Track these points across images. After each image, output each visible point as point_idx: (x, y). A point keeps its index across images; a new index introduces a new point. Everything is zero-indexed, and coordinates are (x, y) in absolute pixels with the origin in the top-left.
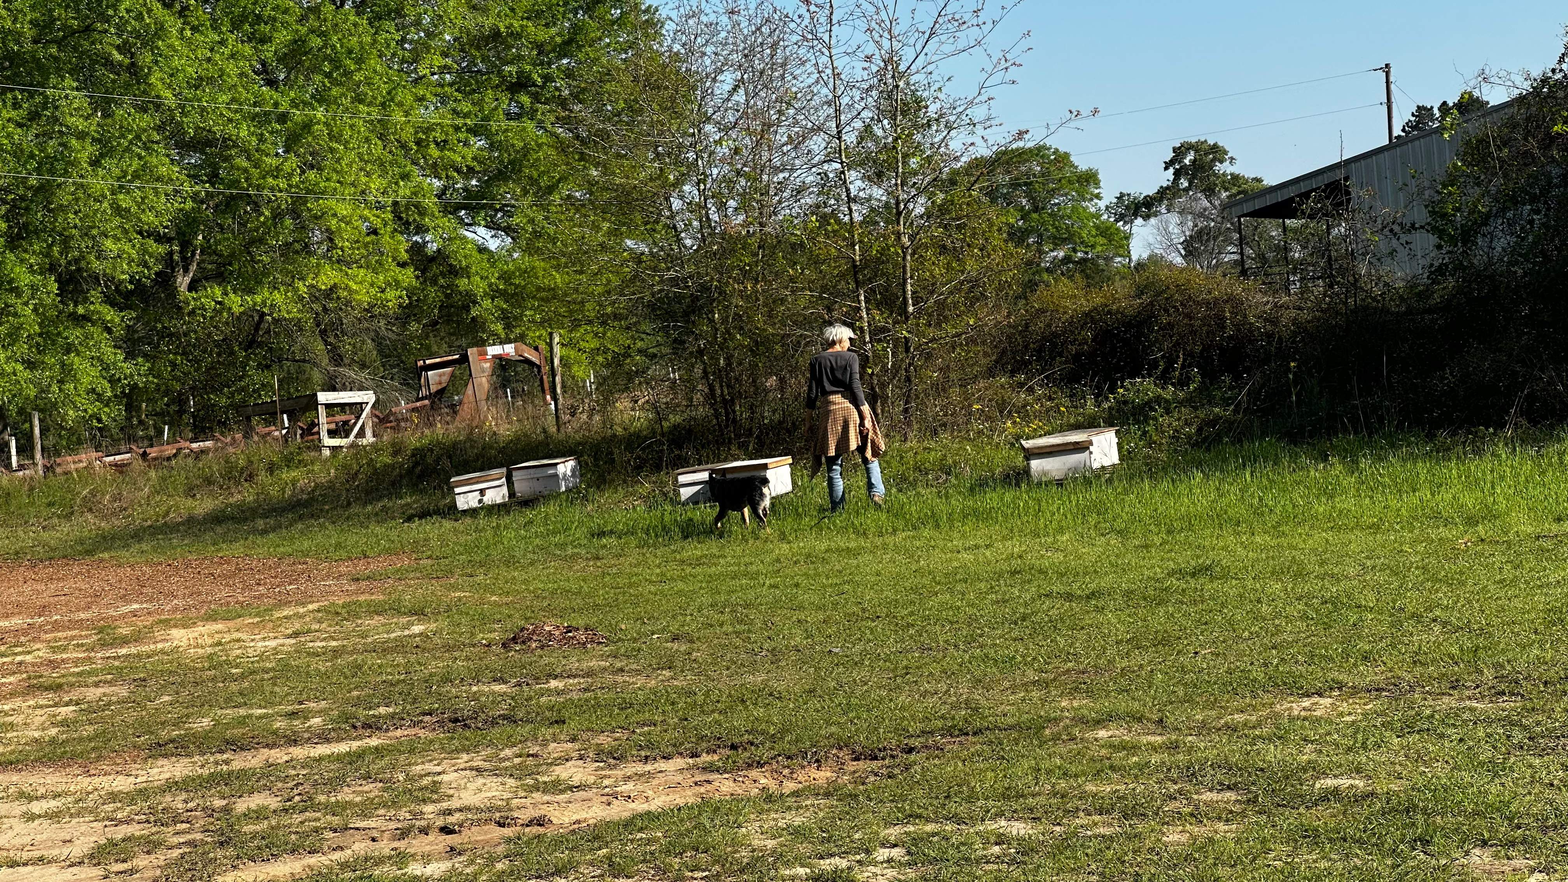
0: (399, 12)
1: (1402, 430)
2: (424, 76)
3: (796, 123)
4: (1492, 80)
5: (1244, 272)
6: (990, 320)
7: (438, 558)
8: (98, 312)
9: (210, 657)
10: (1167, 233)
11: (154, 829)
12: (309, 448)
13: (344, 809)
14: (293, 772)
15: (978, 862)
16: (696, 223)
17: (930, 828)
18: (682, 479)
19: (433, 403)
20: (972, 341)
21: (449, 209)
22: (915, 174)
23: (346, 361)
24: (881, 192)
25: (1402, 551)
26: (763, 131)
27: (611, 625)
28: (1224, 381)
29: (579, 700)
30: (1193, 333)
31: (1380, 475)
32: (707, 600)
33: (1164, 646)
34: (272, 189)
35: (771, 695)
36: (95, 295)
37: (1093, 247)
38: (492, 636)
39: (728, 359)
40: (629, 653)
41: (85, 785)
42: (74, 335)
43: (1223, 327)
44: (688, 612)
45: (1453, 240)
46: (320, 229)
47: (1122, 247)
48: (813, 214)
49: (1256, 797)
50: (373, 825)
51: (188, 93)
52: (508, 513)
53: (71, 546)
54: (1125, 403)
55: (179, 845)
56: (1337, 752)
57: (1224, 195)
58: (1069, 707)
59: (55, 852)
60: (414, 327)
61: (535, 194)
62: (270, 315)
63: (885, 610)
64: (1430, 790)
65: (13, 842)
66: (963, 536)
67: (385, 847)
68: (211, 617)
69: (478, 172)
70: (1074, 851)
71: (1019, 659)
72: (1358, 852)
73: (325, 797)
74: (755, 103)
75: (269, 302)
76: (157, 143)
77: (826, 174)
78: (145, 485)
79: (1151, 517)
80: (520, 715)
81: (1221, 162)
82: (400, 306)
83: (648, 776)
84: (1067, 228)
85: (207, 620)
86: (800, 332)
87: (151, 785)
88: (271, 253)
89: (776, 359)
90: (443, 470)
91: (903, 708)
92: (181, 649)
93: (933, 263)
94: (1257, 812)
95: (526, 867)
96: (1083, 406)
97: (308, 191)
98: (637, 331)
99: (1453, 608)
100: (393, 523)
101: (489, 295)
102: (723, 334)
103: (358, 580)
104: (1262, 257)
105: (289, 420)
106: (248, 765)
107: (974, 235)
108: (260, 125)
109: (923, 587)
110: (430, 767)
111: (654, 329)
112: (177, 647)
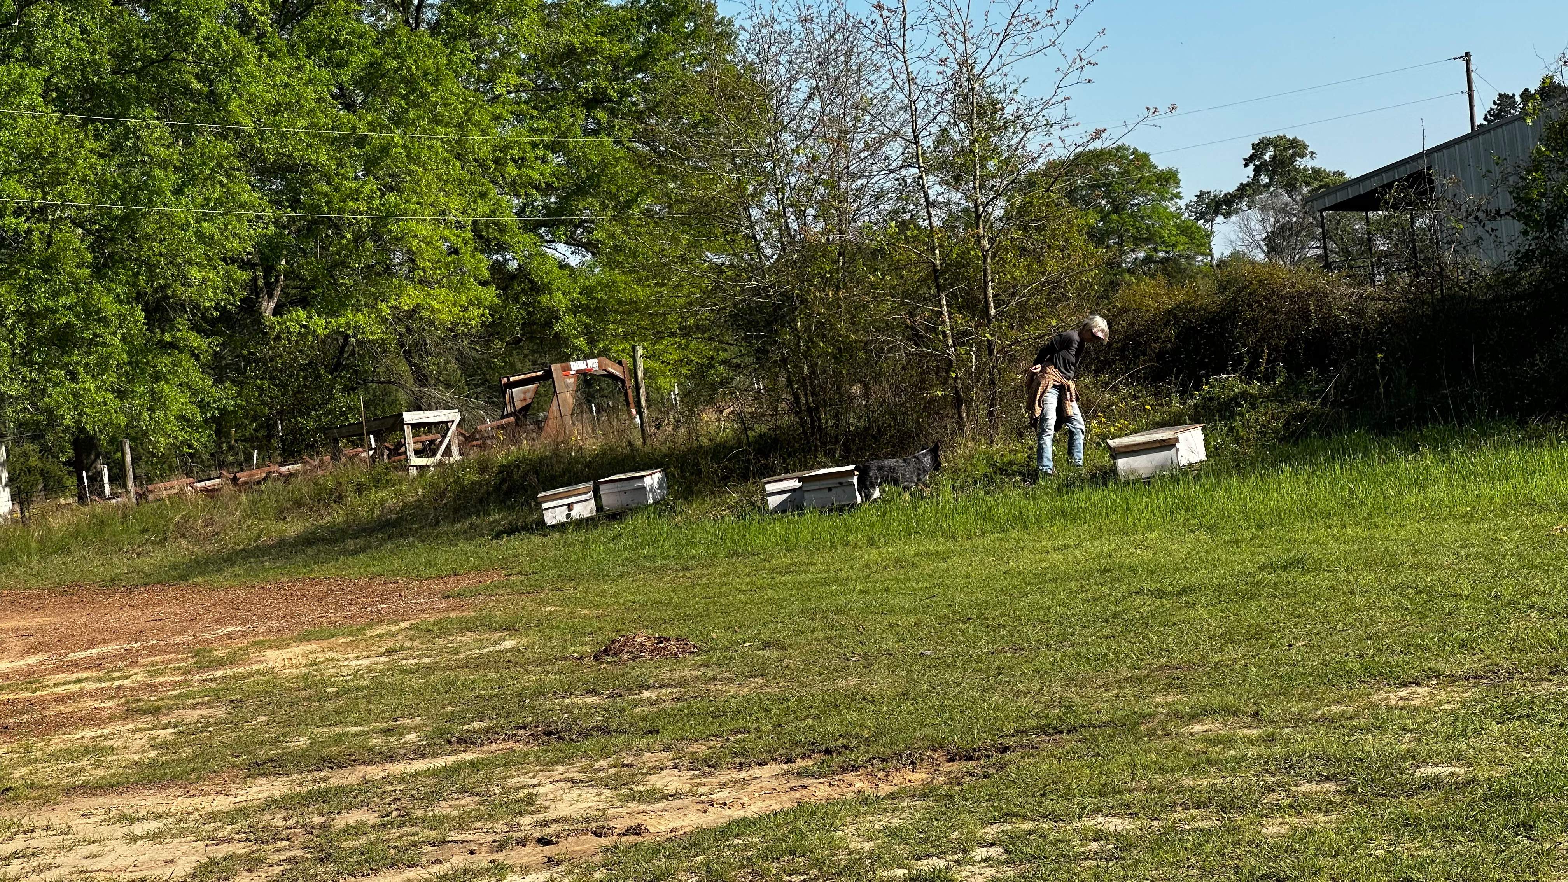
0: (474, 32)
1: (1493, 418)
2: (500, 95)
3: (872, 129)
5: (1328, 266)
6: (1073, 320)
7: (527, 574)
8: (186, 339)
9: (305, 677)
10: (1250, 232)
11: (255, 848)
12: (396, 468)
13: (442, 823)
14: (390, 788)
15: (1076, 858)
16: (775, 233)
17: (1027, 826)
18: (770, 488)
19: (518, 419)
21: (531, 227)
22: (993, 177)
23: (431, 381)
24: (959, 195)
25: (1496, 539)
26: (839, 138)
27: (702, 634)
28: (1310, 375)
29: (672, 709)
30: (1278, 327)
31: (1472, 463)
32: (797, 607)
33: (1257, 639)
34: (353, 212)
35: (864, 699)
36: (181, 322)
37: (1174, 246)
38: (583, 648)
39: (812, 367)
40: (720, 662)
41: (186, 805)
42: (163, 363)
43: (1307, 320)
44: (779, 620)
45: (1539, 226)
46: (401, 250)
47: (1204, 245)
48: (892, 219)
49: (1356, 786)
50: (471, 838)
51: (267, 119)
52: (596, 526)
53: (165, 572)
54: (1211, 399)
55: (280, 863)
56: (1436, 740)
57: (1305, 190)
58: (1163, 703)
59: (158, 872)
60: (497, 344)
61: (614, 209)
62: (355, 336)
63: (976, 612)
64: (1532, 776)
65: (116, 863)
66: (1052, 537)
67: (483, 859)
68: (305, 638)
69: (557, 189)
70: (1173, 845)
71: (1111, 656)
72: (1461, 839)
73: (422, 811)
74: (831, 111)
75: (353, 324)
76: (239, 170)
77: (904, 180)
78: (236, 510)
79: (1240, 513)
80: (613, 725)
81: (1302, 157)
82: (483, 324)
83: (744, 783)
84: (1148, 229)
85: (301, 641)
86: (882, 338)
87: (251, 804)
88: (354, 276)
89: (860, 366)
90: (530, 485)
91: (996, 709)
92: (276, 670)
93: (1014, 265)
94: (1357, 802)
95: (624, 876)
96: (1169, 404)
97: (389, 214)
98: (721, 342)
99: (1550, 594)
100: (482, 540)
101: (571, 310)
102: (806, 342)
103: (449, 597)
104: (1346, 251)
105: (376, 441)
106: (346, 782)
107: (1054, 236)
108: (339, 149)
109: (1014, 588)
110: (525, 780)
111: (737, 339)
112: (272, 668)
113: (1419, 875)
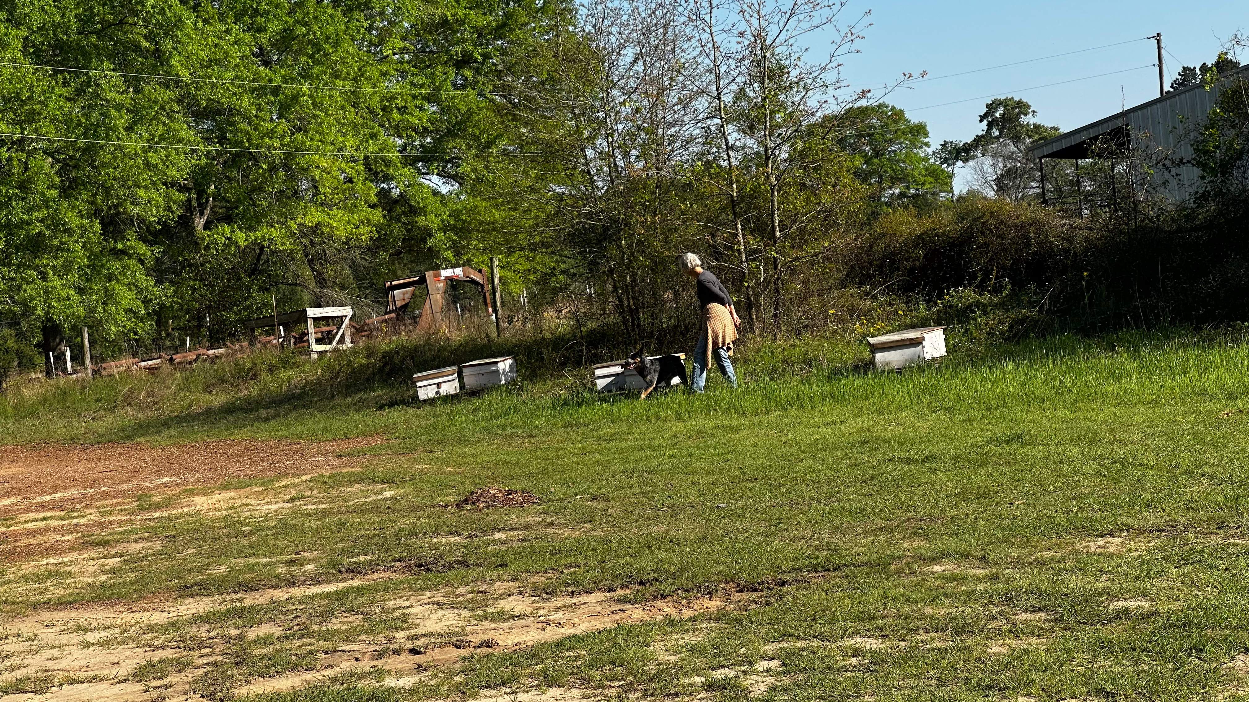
0: (367, 6)
1: (1175, 325)
2: (388, 56)
3: (684, 87)
4: (1243, 43)
5: (1045, 202)
6: (841, 242)
7: (404, 438)
8: (134, 248)
9: (225, 518)
10: (983, 174)
11: (184, 653)
12: (300, 352)
13: (333, 636)
14: (292, 607)
15: (839, 670)
16: (606, 169)
17: (800, 644)
18: (598, 372)
19: (398, 315)
20: (828, 259)
21: (411, 162)
22: (780, 126)
23: (329, 284)
24: (753, 141)
25: (1176, 421)
26: (658, 94)
27: (542, 488)
28: (1030, 288)
29: (518, 548)
30: (1005, 250)
31: (1158, 361)
32: (619, 468)
33: (985, 498)
34: (269, 148)
35: (671, 541)
36: (131, 233)
37: (923, 184)
38: (448, 498)
39: (633, 277)
40: (557, 511)
41: (129, 619)
42: (115, 266)
43: (1028, 245)
44: (604, 477)
45: (1213, 172)
46: (307, 179)
47: (946, 184)
48: (699, 159)
49: (1062, 616)
50: (356, 648)
51: (200, 72)
52: (459, 402)
53: (115, 433)
54: (951, 307)
55: (203, 666)
56: (1127, 580)
57: (1028, 141)
58: (910, 547)
59: (106, 672)
60: (382, 255)
61: (477, 148)
62: (269, 247)
63: (761, 473)
64: (1202, 609)
65: (72, 664)
66: (823, 414)
67: (366, 665)
68: (226, 487)
69: (431, 132)
70: (916, 661)
71: (869, 510)
72: (1145, 659)
73: (318, 626)
74: (652, 73)
75: (267, 237)
76: (178, 112)
77: (709, 128)
78: (172, 384)
79: (973, 398)
80: (471, 560)
81: (1026, 115)
82: (371, 239)
83: (575, 607)
84: (902, 171)
85: (222, 489)
87: (181, 619)
88: (269, 199)
89: (671, 277)
90: (407, 368)
91: (777, 551)
92: (202, 512)
93: (796, 198)
94: (1063, 629)
95: (478, 680)
96: (917, 310)
97: (297, 149)
98: (561, 255)
99: (1218, 465)
100: (368, 411)
101: (441, 229)
102: (629, 256)
103: (341, 456)
104: (1059, 190)
105: (285, 331)
106: (257, 602)
107: (827, 174)
108: (258, 97)
109: (792, 455)
110: (400, 602)
111: (573, 254)
112: (199, 511)
113: (1111, 687)
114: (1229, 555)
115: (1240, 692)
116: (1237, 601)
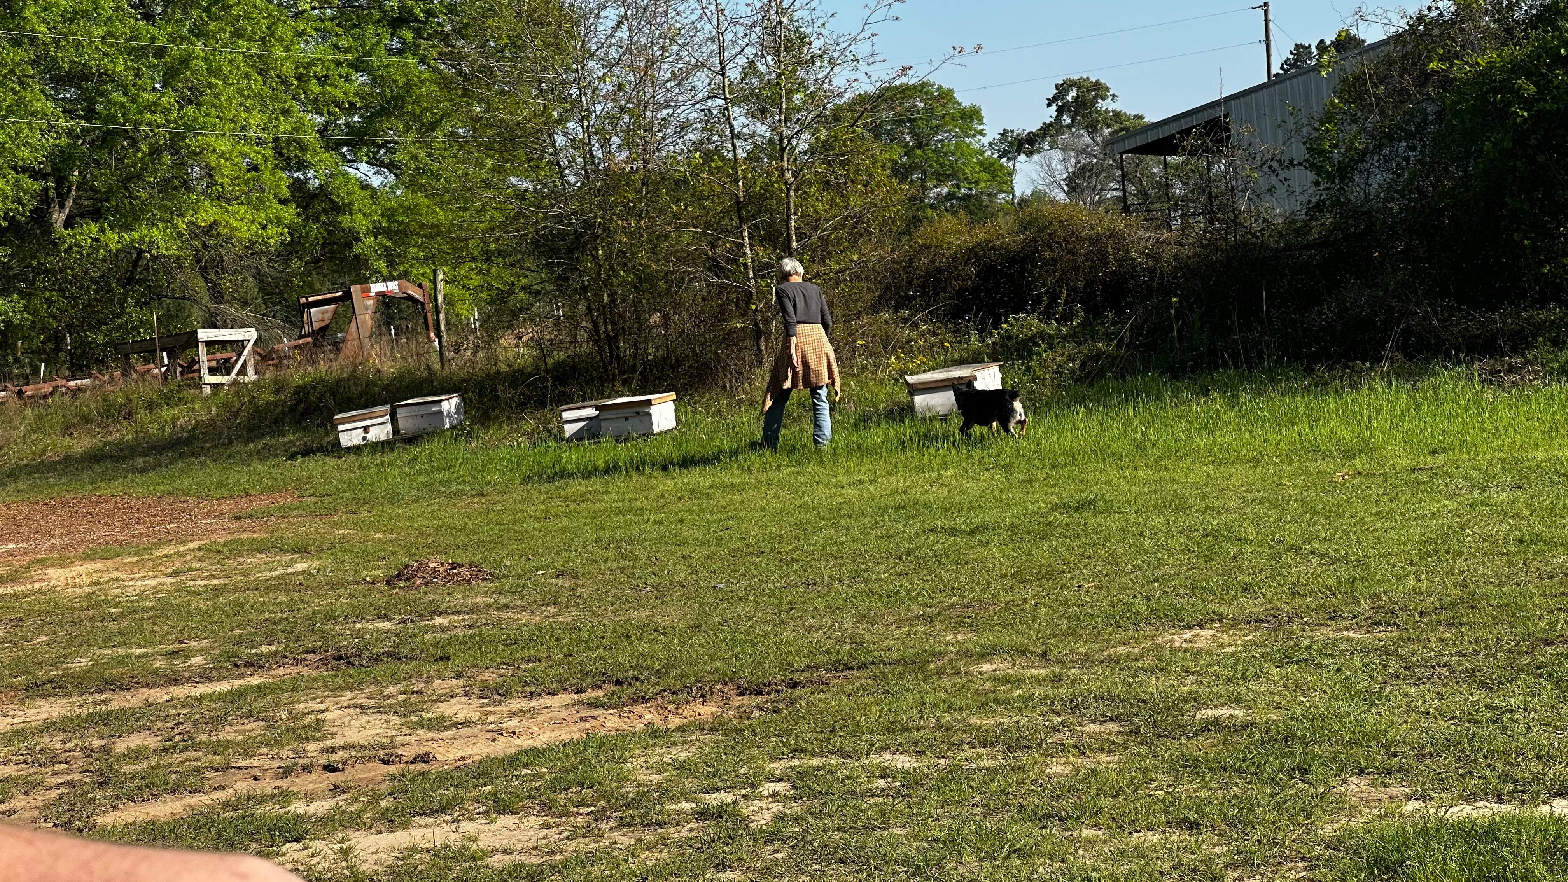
1: (1281, 364)
2: (305, 11)
3: (680, 59)
4: (1369, 18)
5: (1126, 208)
6: (874, 256)
7: (321, 496)
9: (88, 596)
10: (1051, 171)
11: (32, 770)
12: (189, 385)
13: (226, 748)
14: (174, 712)
15: (863, 795)
16: (579, 160)
17: (815, 762)
18: (566, 415)
19: (315, 340)
20: (856, 276)
21: (332, 145)
22: (799, 110)
23: (226, 298)
24: (764, 128)
25: (1281, 484)
26: (646, 67)
27: (495, 561)
28: (1107, 317)
29: (464, 636)
30: (1076, 268)
31: (1260, 409)
32: (591, 536)
33: (1048, 580)
34: (149, 124)
35: (656, 630)
37: (977, 183)
38: (376, 573)
39: (612, 296)
40: (513, 590)
43: (1106, 263)
44: (573, 548)
45: (1330, 177)
46: (199, 165)
47: (1005, 183)
48: (696, 150)
49: (1138, 728)
50: (255, 764)
51: (62, 27)
52: (392, 450)
54: (1009, 338)
55: (58, 786)
56: (1217, 682)
57: (1106, 131)
58: (954, 641)
60: (296, 263)
61: (418, 131)
62: (149, 252)
63: (769, 545)
64: (1308, 720)
66: (848, 472)
67: (268, 786)
68: (89, 557)
69: (360, 108)
70: (958, 783)
71: (904, 593)
72: (1238, 781)
73: (206, 736)
74: (639, 40)
75: (147, 239)
76: (32, 77)
77: (709, 110)
78: (21, 424)
79: (1035, 452)
80: (405, 652)
81: (1103, 99)
82: (282, 243)
83: (534, 712)
84: (951, 166)
85: (85, 559)
86: (683, 268)
87: (29, 725)
88: (149, 189)
89: (660, 296)
90: (326, 407)
91: (788, 643)
92: (58, 589)
93: (817, 199)
94: (1139, 743)
95: (410, 804)
96: (967, 342)
97: (187, 127)
98: (521, 268)
99: (1330, 540)
100: (276, 461)
101: (372, 232)
102: (607, 271)
103: (240, 518)
104: (1144, 193)
105: (169, 357)
106: (127, 705)
107: (857, 171)
108: (137, 59)
109: (808, 522)
110: (313, 705)
111: (538, 266)
112: (55, 587)
113: (1196, 816)
114: (1342, 652)
115: (1353, 824)
116: (1350, 710)
